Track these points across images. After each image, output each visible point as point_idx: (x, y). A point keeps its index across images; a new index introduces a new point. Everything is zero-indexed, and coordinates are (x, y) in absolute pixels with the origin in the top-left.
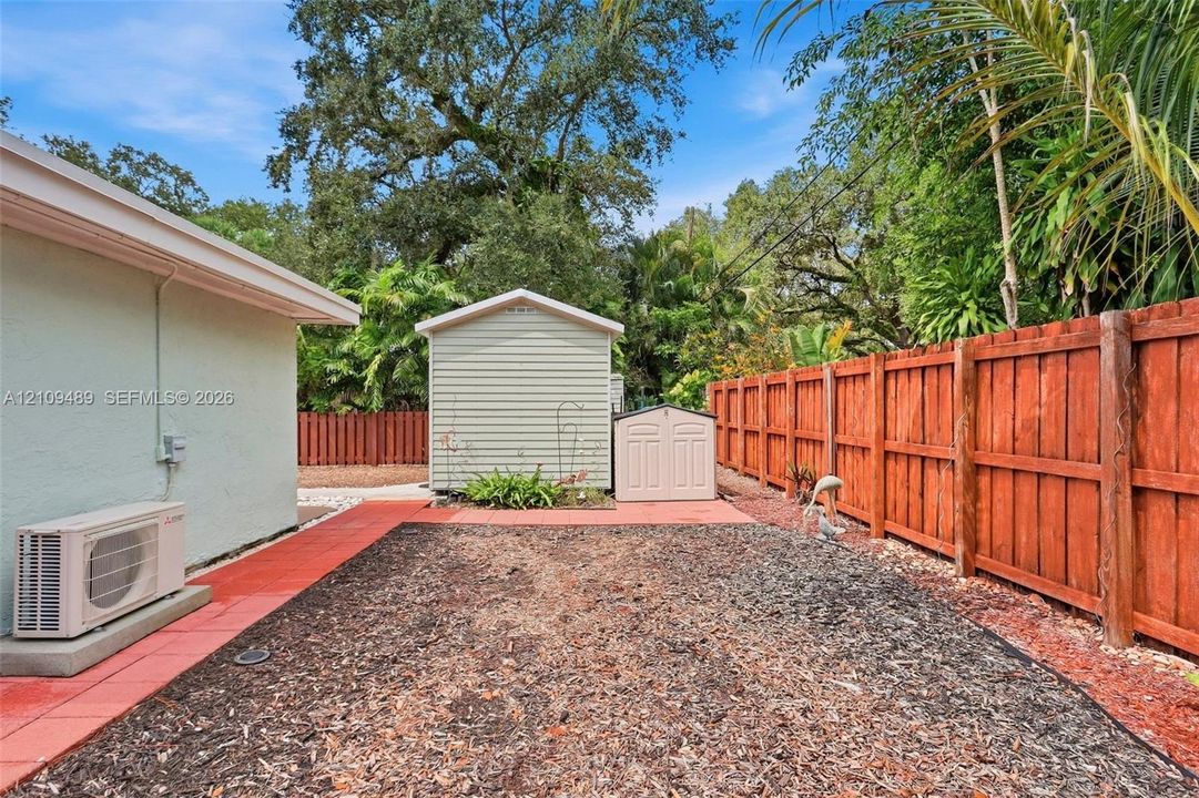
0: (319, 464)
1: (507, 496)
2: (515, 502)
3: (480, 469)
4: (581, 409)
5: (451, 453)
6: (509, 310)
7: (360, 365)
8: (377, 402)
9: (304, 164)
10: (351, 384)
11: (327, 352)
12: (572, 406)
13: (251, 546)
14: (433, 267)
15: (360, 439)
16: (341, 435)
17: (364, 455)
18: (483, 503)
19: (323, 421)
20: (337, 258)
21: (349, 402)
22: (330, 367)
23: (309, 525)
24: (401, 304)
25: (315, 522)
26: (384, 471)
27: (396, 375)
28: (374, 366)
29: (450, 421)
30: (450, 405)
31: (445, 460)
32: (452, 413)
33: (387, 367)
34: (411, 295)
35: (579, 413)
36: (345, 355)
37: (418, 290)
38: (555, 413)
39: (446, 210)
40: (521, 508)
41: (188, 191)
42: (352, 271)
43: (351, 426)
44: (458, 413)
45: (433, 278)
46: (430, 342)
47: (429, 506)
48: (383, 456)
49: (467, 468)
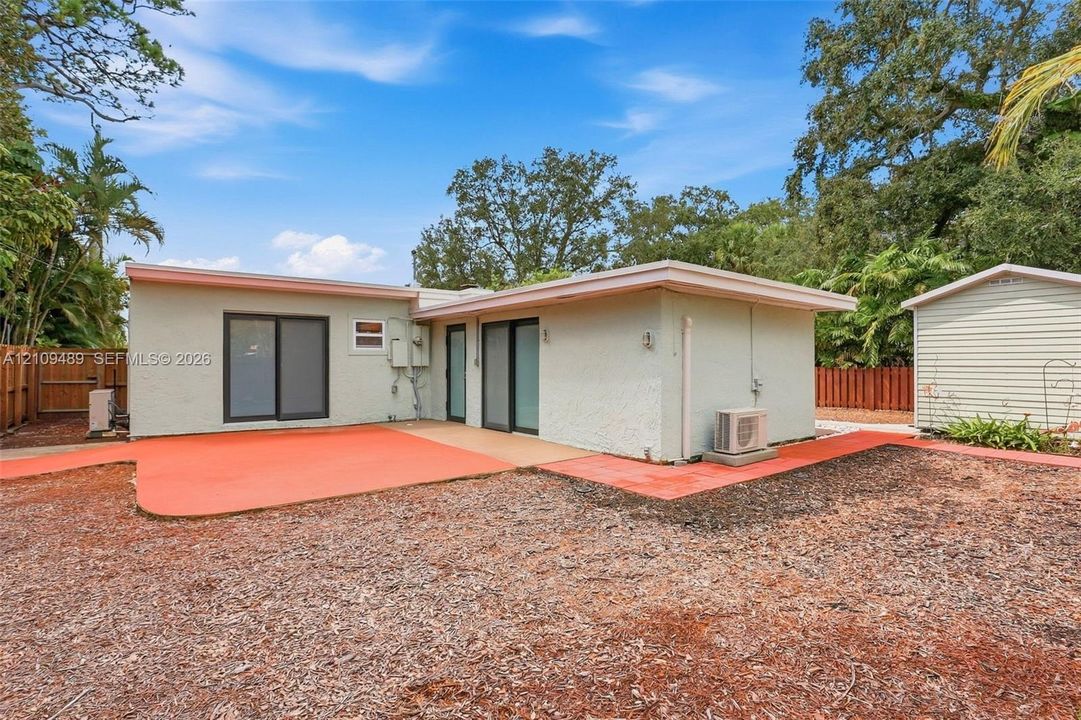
0: (826, 406)
1: (985, 438)
2: (995, 442)
3: (962, 414)
4: (1073, 367)
5: (933, 400)
6: (992, 282)
7: (859, 331)
8: (874, 359)
9: (813, 175)
10: (852, 345)
11: (833, 321)
12: (1063, 364)
13: (790, 442)
14: (927, 242)
15: (860, 388)
16: (844, 385)
17: (864, 401)
18: (963, 440)
19: (830, 373)
20: (840, 248)
21: (850, 359)
22: (835, 333)
23: (822, 437)
24: (896, 280)
25: (826, 437)
26: (879, 414)
27: (891, 338)
28: (871, 331)
29: (932, 375)
30: (932, 363)
31: (927, 405)
32: (934, 369)
33: (883, 332)
34: (905, 271)
35: (1070, 370)
36: (847, 324)
37: (911, 265)
38: (1041, 370)
39: (943, 183)
40: (1000, 448)
41: (726, 206)
42: (852, 256)
43: (852, 378)
44: (939, 369)
45: (928, 253)
46: (915, 314)
47: (913, 438)
48: (879, 402)
49: (948, 413)
